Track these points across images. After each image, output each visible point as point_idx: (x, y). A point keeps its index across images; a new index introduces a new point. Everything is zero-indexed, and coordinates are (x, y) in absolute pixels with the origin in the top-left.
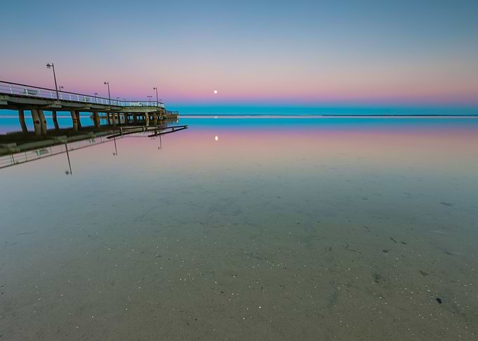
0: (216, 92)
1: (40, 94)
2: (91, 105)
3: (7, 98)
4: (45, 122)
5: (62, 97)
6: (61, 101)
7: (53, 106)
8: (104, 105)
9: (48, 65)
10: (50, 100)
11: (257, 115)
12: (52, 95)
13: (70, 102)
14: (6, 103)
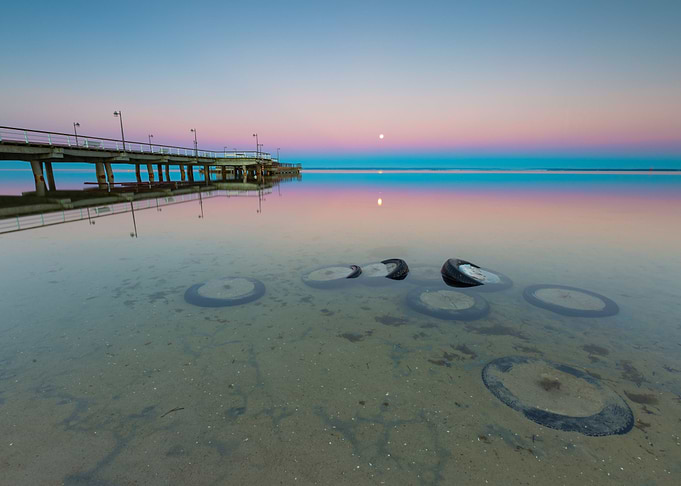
0: (382, 136)
1: (104, 145)
2: (168, 158)
3: (62, 150)
4: (112, 177)
5: (130, 147)
6: (129, 153)
7: (118, 159)
8: (189, 157)
9: (116, 114)
10: (116, 152)
11: (441, 169)
12: (118, 146)
13: (141, 153)
14: (62, 156)
